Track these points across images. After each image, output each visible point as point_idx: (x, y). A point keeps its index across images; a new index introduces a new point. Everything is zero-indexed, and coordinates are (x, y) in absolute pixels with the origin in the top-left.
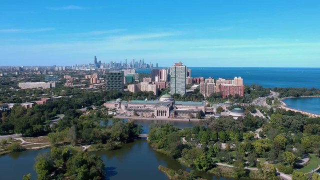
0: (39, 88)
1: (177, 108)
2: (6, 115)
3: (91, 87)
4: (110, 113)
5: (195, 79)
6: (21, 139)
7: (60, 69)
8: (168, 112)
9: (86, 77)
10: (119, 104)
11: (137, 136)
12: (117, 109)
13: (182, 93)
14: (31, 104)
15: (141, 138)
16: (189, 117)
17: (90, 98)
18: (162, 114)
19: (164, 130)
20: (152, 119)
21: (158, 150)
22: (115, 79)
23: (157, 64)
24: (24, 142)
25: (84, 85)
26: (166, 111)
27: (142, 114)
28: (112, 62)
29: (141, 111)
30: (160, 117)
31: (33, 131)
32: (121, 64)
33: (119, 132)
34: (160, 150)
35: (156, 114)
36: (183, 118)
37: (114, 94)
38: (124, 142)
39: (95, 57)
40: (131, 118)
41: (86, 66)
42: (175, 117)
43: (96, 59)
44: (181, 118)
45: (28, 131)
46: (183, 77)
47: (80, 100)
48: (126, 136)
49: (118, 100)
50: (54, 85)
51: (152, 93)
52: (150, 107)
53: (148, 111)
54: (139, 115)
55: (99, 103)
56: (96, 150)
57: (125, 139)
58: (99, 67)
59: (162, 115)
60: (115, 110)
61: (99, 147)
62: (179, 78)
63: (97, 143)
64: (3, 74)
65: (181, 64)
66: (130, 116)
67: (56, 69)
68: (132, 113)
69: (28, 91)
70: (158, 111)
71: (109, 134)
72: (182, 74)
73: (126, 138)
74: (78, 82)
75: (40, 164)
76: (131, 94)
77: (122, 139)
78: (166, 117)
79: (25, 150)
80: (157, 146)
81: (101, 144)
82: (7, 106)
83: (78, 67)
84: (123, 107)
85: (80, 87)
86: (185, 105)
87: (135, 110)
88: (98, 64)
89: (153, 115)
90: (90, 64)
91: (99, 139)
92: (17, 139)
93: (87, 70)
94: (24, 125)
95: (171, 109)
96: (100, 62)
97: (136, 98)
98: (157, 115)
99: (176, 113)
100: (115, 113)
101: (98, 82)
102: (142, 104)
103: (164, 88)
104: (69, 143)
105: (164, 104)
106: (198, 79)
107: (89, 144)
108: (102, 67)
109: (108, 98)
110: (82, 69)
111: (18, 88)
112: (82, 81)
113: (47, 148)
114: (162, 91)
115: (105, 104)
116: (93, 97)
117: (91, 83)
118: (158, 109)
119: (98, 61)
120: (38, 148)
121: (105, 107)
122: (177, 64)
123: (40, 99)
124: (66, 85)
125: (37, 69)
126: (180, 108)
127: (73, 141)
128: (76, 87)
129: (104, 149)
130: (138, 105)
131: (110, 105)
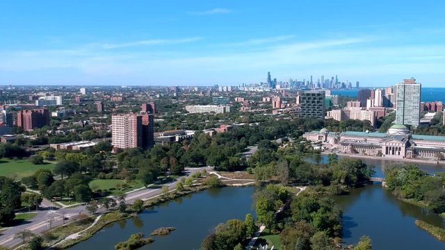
0: (211, 112)
1: (415, 145)
2: (188, 144)
3: (274, 113)
4: (316, 148)
5: (427, 104)
6: (215, 173)
7: (225, 90)
8: (403, 149)
9: (264, 100)
10: (324, 137)
11: (368, 180)
12: (323, 143)
13: (415, 124)
14: (211, 132)
15: (372, 182)
16: (437, 158)
17: (283, 126)
18: (393, 151)
19: (413, 173)
20: (379, 158)
21: (405, 200)
22: (313, 102)
23: (358, 83)
24: (220, 177)
25: (265, 110)
26: (400, 148)
27: (364, 151)
28: (291, 80)
29: (362, 146)
30: (390, 156)
31: (229, 164)
32: (304, 83)
33: (345, 172)
34: (409, 201)
35: (384, 152)
36: (428, 159)
37: (314, 122)
38: (352, 186)
39: (269, 73)
40: (346, 155)
41: (257, 86)
42: (414, 157)
43: (269, 76)
44: (422, 159)
45: (223, 164)
46: (416, 100)
47: (271, 129)
48: (354, 178)
49: (323, 130)
50: (228, 109)
51: (367, 122)
52: (375, 142)
53: (372, 147)
54: (358, 153)
55: (297, 134)
56: (316, 193)
57: (352, 182)
58: (274, 87)
59: (393, 154)
60: (320, 144)
61: (320, 190)
62: (410, 101)
63: (315, 184)
64: (160, 96)
65: (413, 81)
66: (345, 153)
67: (220, 89)
68: (348, 149)
69: (200, 116)
70: (387, 147)
71: (330, 174)
72: (415, 95)
73: (355, 181)
74: (255, 106)
75: (262, 204)
76: (337, 124)
77: (348, 181)
78: (401, 157)
79: (225, 186)
80: (403, 194)
81: (321, 186)
82: (184, 134)
83: (248, 87)
84: (331, 140)
85: (260, 112)
86: (427, 140)
87: (352, 145)
88: (273, 84)
89: (380, 154)
90: (262, 83)
91: (318, 179)
92: (211, 173)
93: (259, 91)
94: (218, 156)
95: (408, 145)
96: (275, 80)
97: (344, 129)
98: (387, 154)
99: (416, 152)
100: (323, 148)
101: (283, 106)
102: (362, 137)
103: (383, 115)
104: (277, 182)
105: (396, 137)
106: (433, 104)
107: (304, 185)
108: (278, 87)
109: (305, 127)
110: (252, 90)
111: (187, 112)
112: (261, 105)
113: (250, 186)
114: (380, 120)
115: (304, 136)
116: (286, 126)
117: (274, 107)
118: (388, 144)
119: (272, 79)
120: (241, 185)
121: (305, 139)
122: (406, 81)
123: (219, 126)
124: (242, 109)
125: (196, 89)
126: (421, 145)
127: (284, 179)
128: (256, 112)
129: (327, 192)
130: (356, 139)
131: (313, 137)
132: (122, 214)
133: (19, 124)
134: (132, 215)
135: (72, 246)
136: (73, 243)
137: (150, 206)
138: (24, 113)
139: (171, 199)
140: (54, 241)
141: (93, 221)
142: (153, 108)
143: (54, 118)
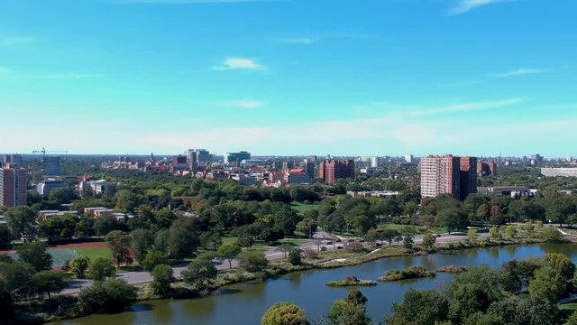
6: (559, 230)
24: (564, 234)
132: (405, 250)
133: (322, 176)
134: (420, 252)
135: (335, 267)
136: (337, 265)
137: (447, 249)
138: (327, 164)
139: (480, 246)
140: (317, 261)
141: (369, 252)
142: (492, 169)
143: (363, 174)
